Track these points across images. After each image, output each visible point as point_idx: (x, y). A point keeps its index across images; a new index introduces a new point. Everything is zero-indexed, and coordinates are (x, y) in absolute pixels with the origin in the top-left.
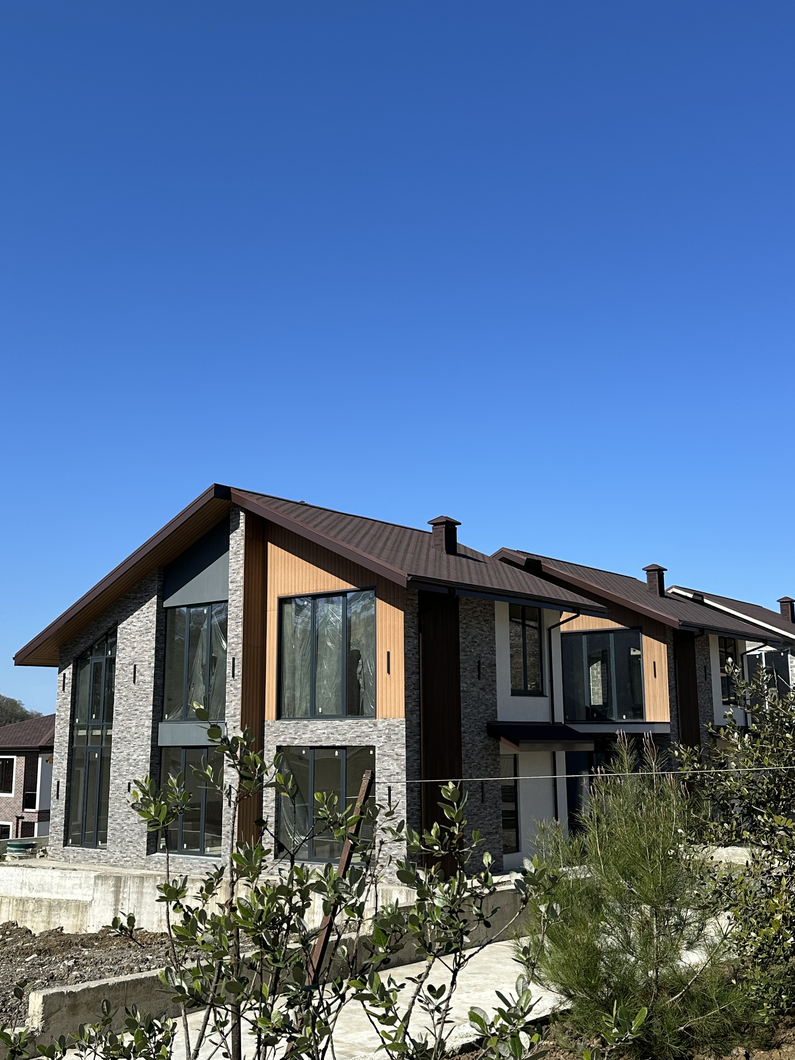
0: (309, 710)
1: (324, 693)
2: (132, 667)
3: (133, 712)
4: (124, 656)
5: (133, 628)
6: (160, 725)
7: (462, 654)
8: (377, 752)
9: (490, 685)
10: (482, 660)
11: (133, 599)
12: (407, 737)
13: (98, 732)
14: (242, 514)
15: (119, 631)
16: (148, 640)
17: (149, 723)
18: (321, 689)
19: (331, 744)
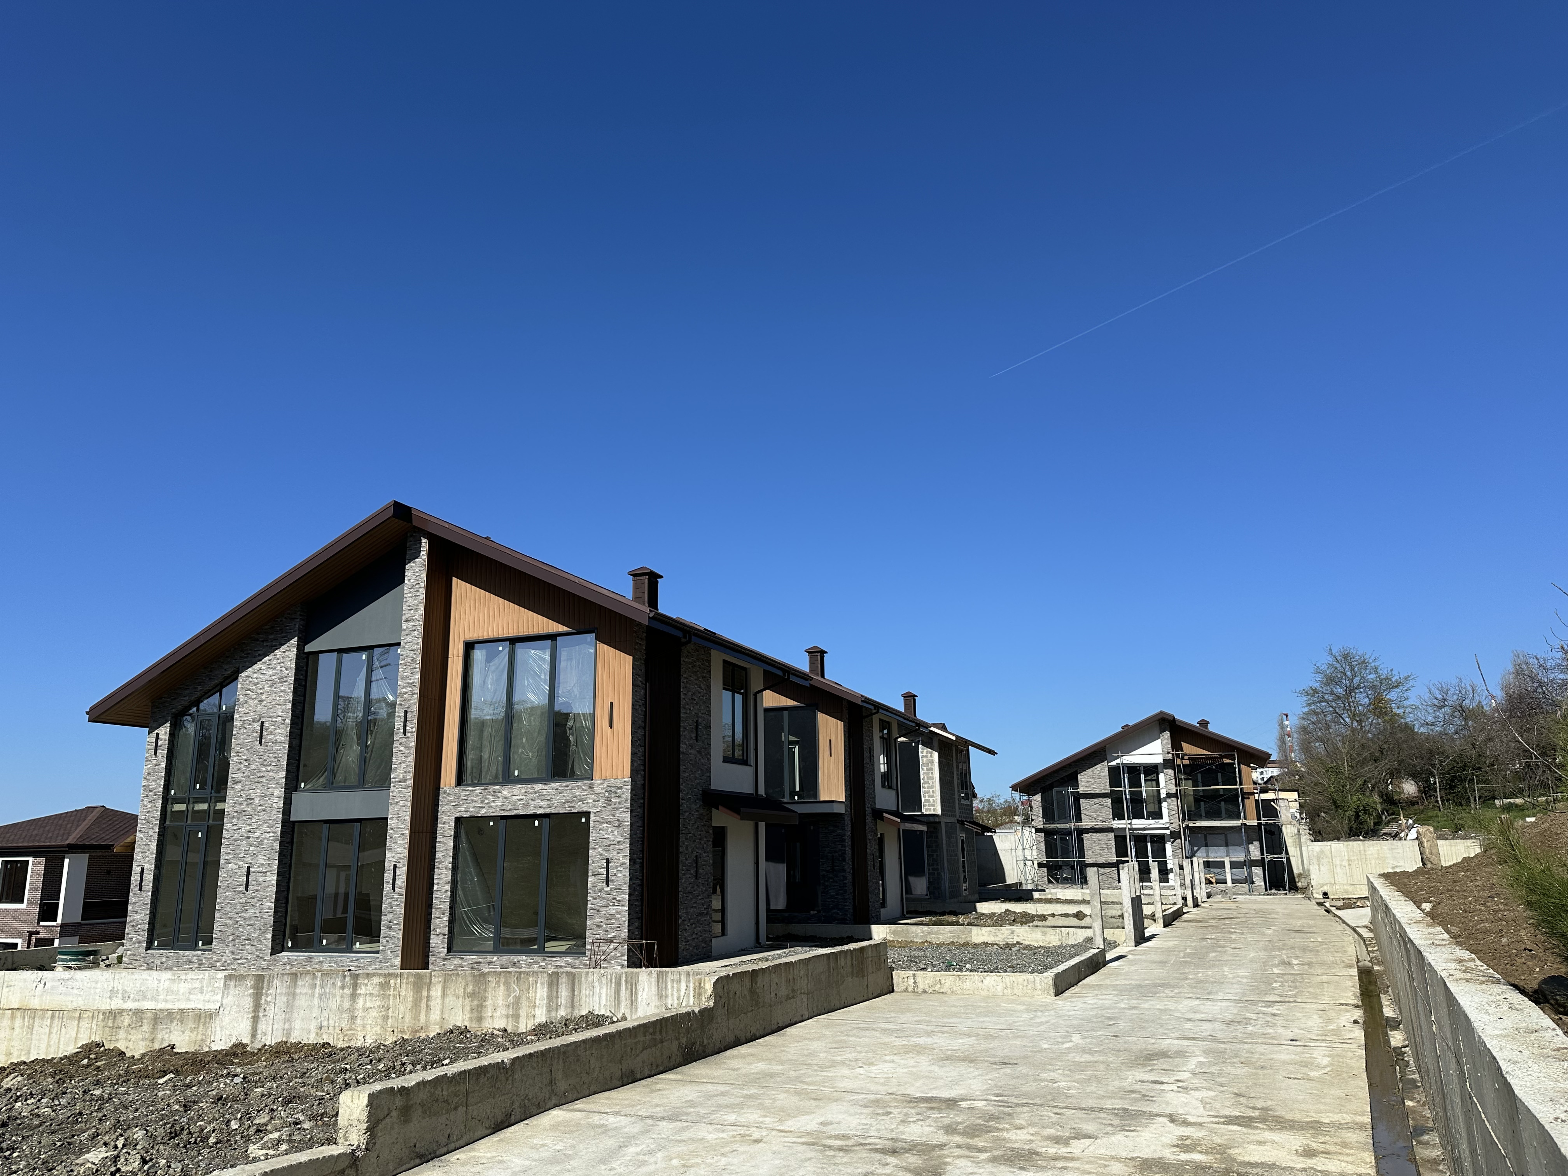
0: (500, 772)
1: (522, 753)
2: (259, 724)
3: (257, 780)
4: (247, 711)
5: (262, 676)
6: (295, 796)
7: (682, 711)
8: (592, 818)
9: (705, 749)
10: (700, 720)
11: (263, 641)
12: (632, 799)
13: (204, 806)
14: (424, 540)
15: (240, 679)
16: (282, 691)
17: (280, 792)
18: (518, 749)
19: (532, 812)
